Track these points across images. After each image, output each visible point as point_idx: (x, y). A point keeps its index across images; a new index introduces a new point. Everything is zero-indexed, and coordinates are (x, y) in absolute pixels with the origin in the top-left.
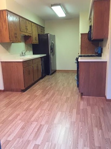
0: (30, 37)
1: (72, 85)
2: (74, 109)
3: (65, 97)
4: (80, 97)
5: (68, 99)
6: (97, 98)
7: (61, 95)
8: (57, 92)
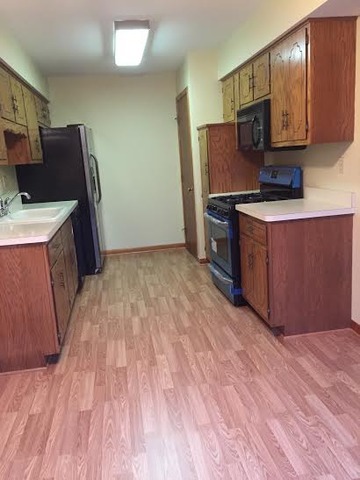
0: (23, 136)
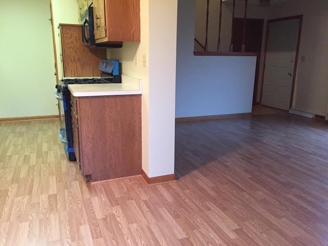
1: (51, 158)
2: (81, 224)
3: (44, 197)
4: (85, 187)
5: (53, 198)
6: (126, 179)
7: (30, 193)
8: (15, 186)
